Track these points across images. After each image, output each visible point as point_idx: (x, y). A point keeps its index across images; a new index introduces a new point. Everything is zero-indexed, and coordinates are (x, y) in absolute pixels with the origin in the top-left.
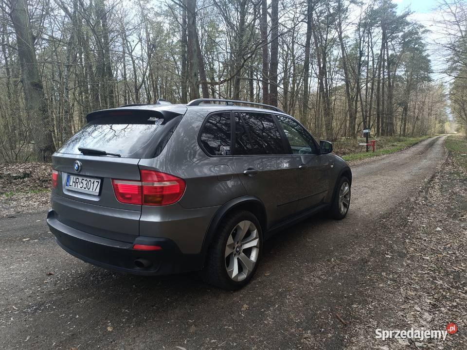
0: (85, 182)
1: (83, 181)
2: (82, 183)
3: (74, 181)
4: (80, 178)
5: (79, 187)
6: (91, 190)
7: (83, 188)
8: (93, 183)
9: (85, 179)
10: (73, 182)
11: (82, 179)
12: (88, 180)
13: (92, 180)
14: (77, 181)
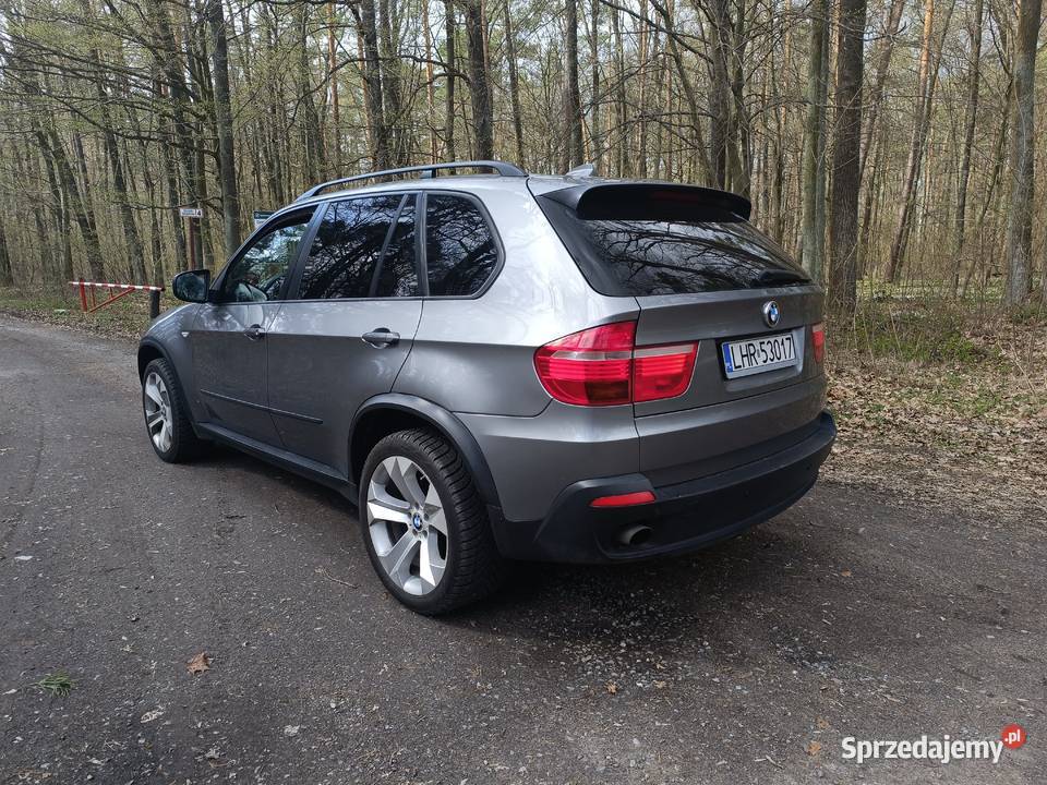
0: (767, 348)
1: (764, 347)
2: (763, 351)
3: (745, 353)
4: (756, 343)
5: (761, 363)
6: (783, 358)
7: (769, 362)
8: (783, 344)
9: (766, 341)
10: (743, 356)
11: (761, 343)
12: (772, 340)
13: (779, 339)
14: (752, 352)
